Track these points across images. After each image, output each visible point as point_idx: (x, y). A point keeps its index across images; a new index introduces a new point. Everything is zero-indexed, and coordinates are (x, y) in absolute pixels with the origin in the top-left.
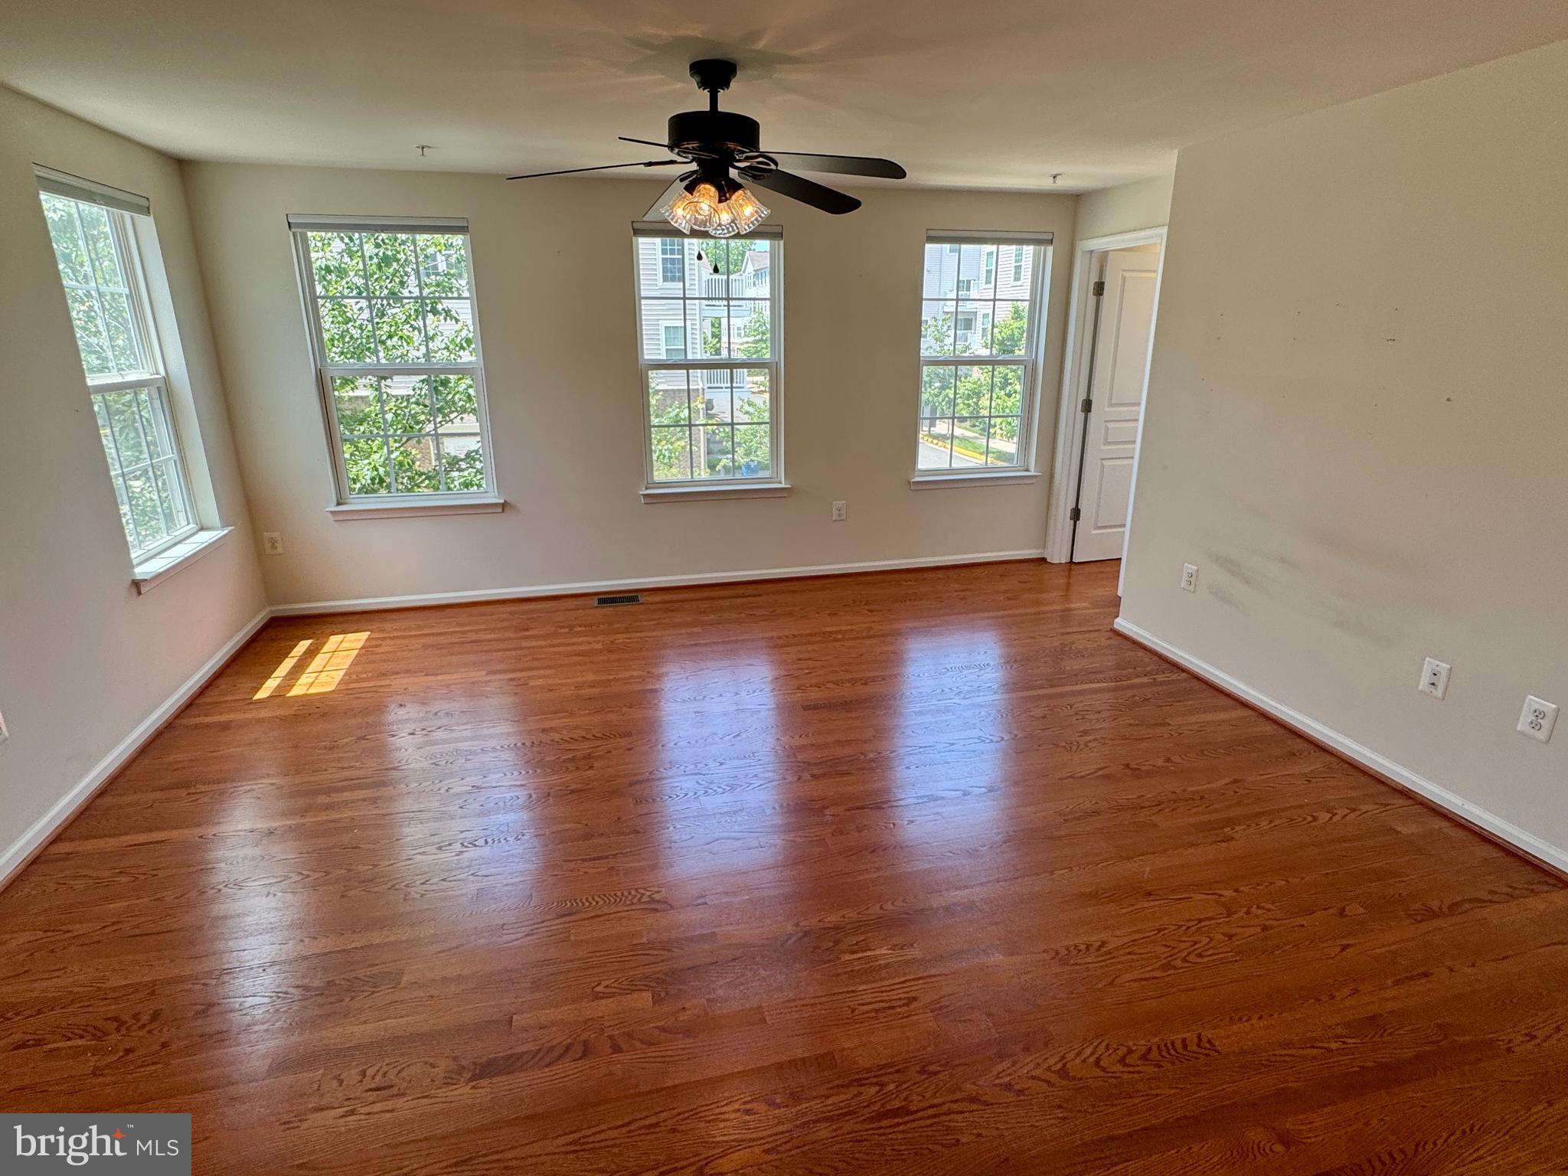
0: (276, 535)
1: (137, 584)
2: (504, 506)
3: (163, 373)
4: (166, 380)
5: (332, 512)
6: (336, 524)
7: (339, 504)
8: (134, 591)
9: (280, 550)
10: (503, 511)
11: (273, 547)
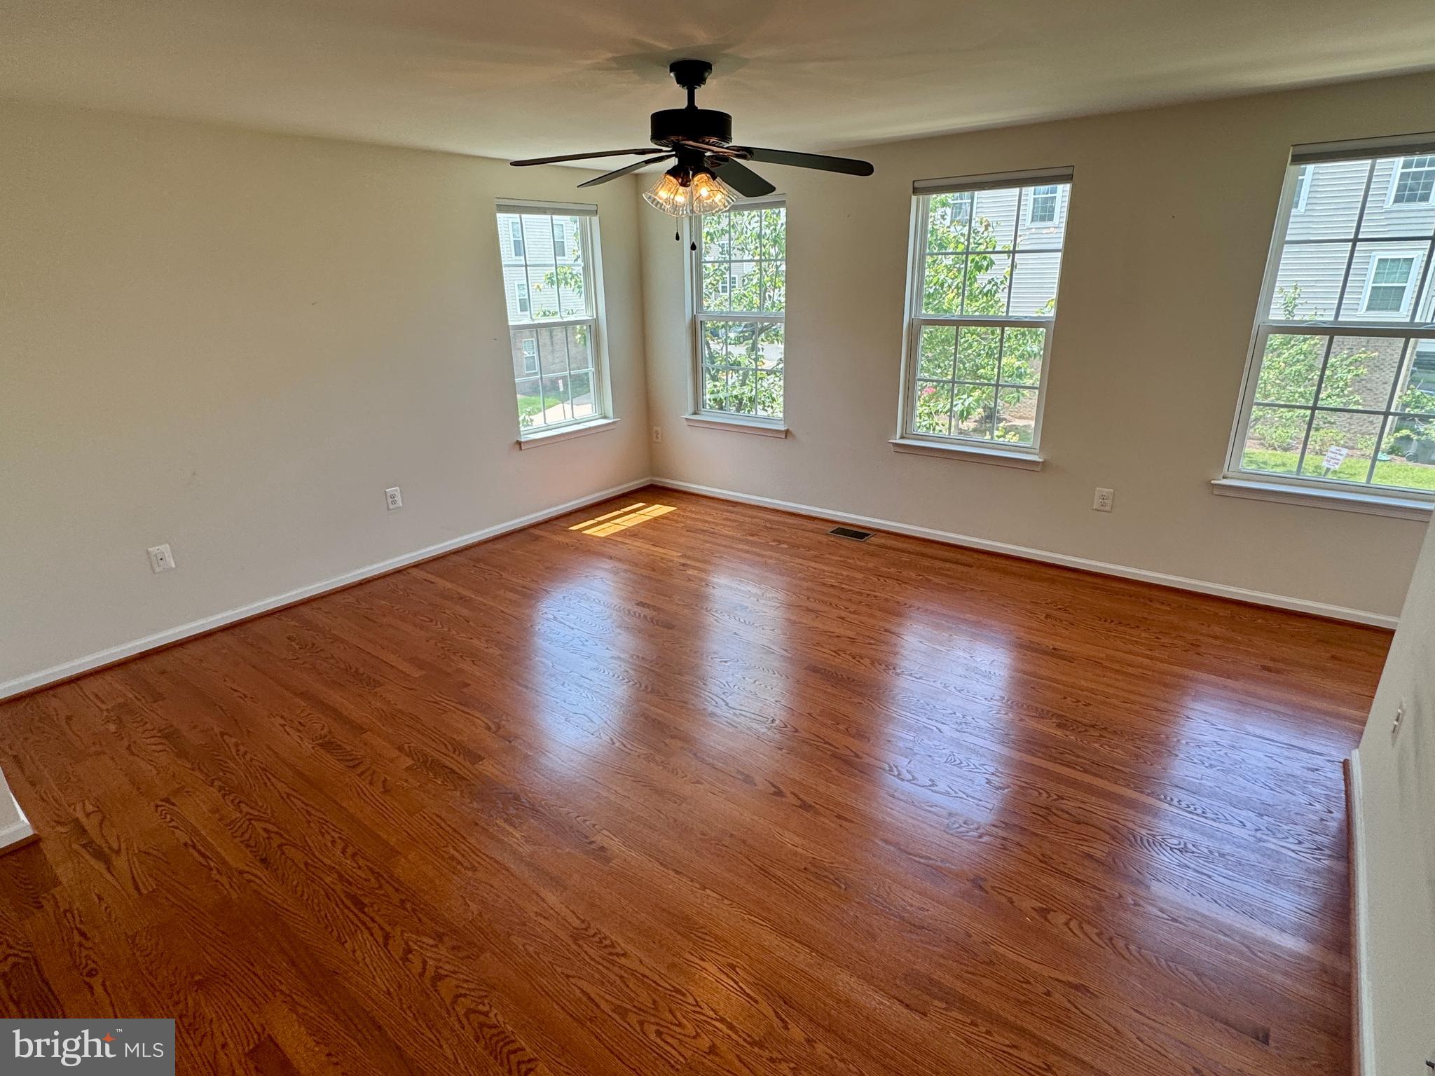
0: (659, 429)
1: (519, 443)
2: (787, 432)
3: (595, 317)
4: (596, 320)
5: (687, 419)
6: (689, 428)
7: (695, 413)
8: (518, 446)
9: (659, 440)
10: (786, 437)
11: (657, 438)
